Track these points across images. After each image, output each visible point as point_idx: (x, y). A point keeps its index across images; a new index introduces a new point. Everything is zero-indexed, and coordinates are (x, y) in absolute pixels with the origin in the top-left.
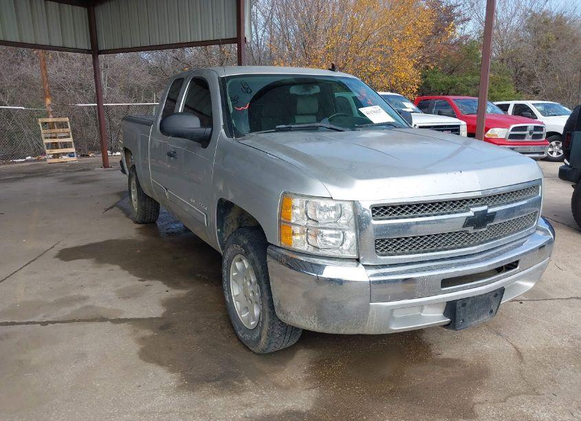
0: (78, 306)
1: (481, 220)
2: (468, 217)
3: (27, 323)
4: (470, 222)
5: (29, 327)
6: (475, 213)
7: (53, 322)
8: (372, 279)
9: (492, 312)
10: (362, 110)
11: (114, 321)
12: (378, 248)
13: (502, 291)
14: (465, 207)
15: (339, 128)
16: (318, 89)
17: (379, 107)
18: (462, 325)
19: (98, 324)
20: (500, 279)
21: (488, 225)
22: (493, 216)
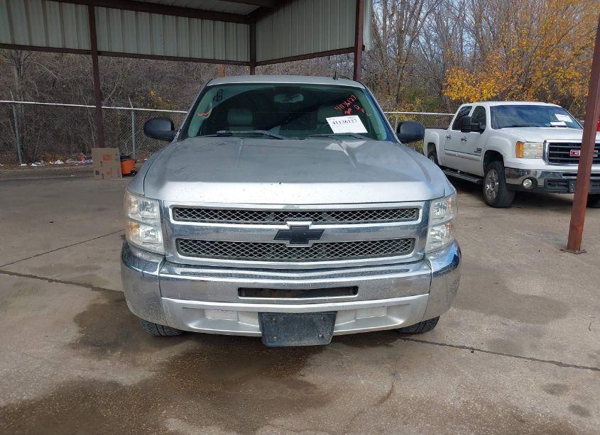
0: (87, 273)
1: (299, 236)
2: (280, 230)
3: (42, 279)
4: (281, 235)
5: (34, 280)
6: (291, 227)
7: (56, 281)
8: (161, 275)
9: (323, 337)
10: (330, 121)
11: (94, 289)
12: (182, 248)
13: (332, 316)
14: (282, 220)
15: (279, 136)
16: (301, 98)
17: (357, 117)
18: (275, 341)
19: (82, 288)
20: (325, 302)
21: (311, 242)
22: (318, 234)
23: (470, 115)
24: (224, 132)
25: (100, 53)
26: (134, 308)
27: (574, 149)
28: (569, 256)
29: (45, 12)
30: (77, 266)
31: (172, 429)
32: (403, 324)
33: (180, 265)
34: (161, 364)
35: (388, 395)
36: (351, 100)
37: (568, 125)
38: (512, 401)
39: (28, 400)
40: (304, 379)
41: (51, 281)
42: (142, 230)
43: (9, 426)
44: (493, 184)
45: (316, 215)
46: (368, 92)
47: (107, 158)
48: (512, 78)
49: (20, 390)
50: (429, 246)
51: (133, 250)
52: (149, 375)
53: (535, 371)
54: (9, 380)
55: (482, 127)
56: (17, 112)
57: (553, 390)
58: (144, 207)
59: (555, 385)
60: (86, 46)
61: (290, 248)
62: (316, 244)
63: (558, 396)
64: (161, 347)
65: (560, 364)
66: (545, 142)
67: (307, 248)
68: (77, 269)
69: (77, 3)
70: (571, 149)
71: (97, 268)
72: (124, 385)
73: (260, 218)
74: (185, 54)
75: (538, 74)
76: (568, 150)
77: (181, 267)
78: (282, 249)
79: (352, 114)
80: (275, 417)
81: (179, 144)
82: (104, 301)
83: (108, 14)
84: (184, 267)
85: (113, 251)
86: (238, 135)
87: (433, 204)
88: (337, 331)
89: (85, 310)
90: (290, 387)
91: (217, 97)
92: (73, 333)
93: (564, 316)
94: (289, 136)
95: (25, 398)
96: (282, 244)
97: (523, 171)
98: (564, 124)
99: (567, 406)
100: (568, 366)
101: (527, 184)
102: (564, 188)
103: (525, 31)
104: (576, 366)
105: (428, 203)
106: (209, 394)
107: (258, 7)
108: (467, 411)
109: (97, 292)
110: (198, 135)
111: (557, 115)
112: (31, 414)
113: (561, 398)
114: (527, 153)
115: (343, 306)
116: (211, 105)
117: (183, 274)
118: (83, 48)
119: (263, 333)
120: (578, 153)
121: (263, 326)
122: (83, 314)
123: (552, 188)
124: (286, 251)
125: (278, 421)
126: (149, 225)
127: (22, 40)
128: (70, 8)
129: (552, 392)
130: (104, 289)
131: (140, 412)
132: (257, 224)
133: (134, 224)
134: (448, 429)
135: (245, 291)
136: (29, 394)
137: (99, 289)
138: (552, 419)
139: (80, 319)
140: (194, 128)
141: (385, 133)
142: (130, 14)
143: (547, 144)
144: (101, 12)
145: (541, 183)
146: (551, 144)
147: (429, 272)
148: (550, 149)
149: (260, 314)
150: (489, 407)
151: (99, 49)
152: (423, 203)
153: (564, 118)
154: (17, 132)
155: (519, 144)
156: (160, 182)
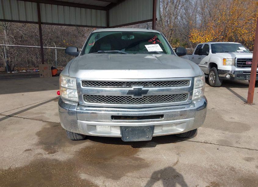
0: (40, 115)
2: (129, 90)
3: (20, 118)
5: (17, 118)
6: (134, 89)
8: (77, 111)
9: (148, 137)
10: (147, 46)
11: (44, 121)
12: (86, 99)
13: (152, 128)
14: (130, 86)
15: (125, 53)
16: (133, 37)
17: (158, 45)
18: (127, 139)
19: (38, 121)
20: (149, 121)
21: (143, 95)
22: (146, 92)
23: (202, 48)
24: (101, 51)
25: (42, 23)
26: (65, 126)
27: (248, 61)
28: (247, 106)
29: (18, 6)
30: (35, 112)
31: (83, 178)
32: (183, 131)
33: (86, 106)
34: (76, 152)
35: (177, 163)
36: (155, 38)
37: (244, 51)
38: (231, 165)
39: (18, 167)
40: (139, 157)
41: (24, 118)
42: (68, 92)
43: (11, 178)
44: (213, 77)
45: (145, 84)
46: (162, 35)
47: (45, 68)
48: (219, 33)
49: (14, 163)
50: (194, 98)
51: (64, 101)
52: (71, 156)
53: (239, 152)
54: (9, 159)
55: (207, 53)
56: (6, 49)
57: (248, 160)
58: (69, 81)
59: (249, 158)
60: (36, 20)
61: (134, 98)
62: (145, 96)
63: (250, 162)
64: (75, 144)
65: (249, 149)
66: (235, 58)
67: (141, 98)
68: (36, 114)
69: (32, 2)
70: (246, 61)
71: (44, 113)
72: (60, 160)
73: (120, 85)
74: (79, 24)
75: (230, 31)
76: (245, 61)
77: (86, 107)
78: (130, 99)
79: (156, 43)
80: (128, 172)
81: (81, 57)
82: (48, 126)
83: (45, 6)
84: (87, 107)
85: (51, 106)
86: (107, 53)
87: (196, 79)
88: (154, 135)
89: (41, 130)
90: (133, 160)
91: (97, 37)
92: (36, 140)
93: (249, 130)
94: (129, 53)
95: (17, 166)
96: (130, 97)
97: (226, 71)
98: (242, 51)
99: (255, 166)
100: (253, 150)
101: (228, 76)
102: (244, 78)
103: (224, 13)
104: (256, 150)
105: (193, 78)
106: (98, 163)
107: (110, 3)
108: (211, 169)
109: (45, 123)
110: (90, 53)
111: (239, 47)
112: (20, 173)
113: (252, 163)
114: (227, 63)
115: (157, 123)
116: (94, 41)
117: (86, 110)
118: (35, 21)
119: (122, 136)
120: (250, 63)
121: (122, 132)
122: (40, 132)
123: (238, 78)
124: (132, 100)
125: (129, 174)
126: (71, 89)
127: (8, 17)
128: (29, 4)
129: (247, 160)
130: (48, 122)
131: (68, 171)
132: (119, 88)
133: (64, 89)
134: (204, 176)
135: (114, 117)
136: (18, 165)
137: (46, 122)
138: (249, 171)
139: (39, 134)
140: (87, 50)
141: (170, 52)
142: (55, 6)
143: (236, 59)
144: (43, 6)
145: (234, 76)
146: (238, 59)
147: (194, 108)
148: (238, 61)
149: (121, 127)
150: (221, 167)
151: (41, 22)
152: (192, 78)
153: (243, 49)
154: (6, 58)
155: (224, 59)
156: (76, 70)
